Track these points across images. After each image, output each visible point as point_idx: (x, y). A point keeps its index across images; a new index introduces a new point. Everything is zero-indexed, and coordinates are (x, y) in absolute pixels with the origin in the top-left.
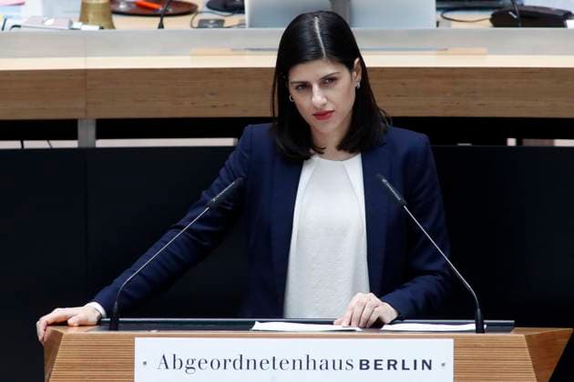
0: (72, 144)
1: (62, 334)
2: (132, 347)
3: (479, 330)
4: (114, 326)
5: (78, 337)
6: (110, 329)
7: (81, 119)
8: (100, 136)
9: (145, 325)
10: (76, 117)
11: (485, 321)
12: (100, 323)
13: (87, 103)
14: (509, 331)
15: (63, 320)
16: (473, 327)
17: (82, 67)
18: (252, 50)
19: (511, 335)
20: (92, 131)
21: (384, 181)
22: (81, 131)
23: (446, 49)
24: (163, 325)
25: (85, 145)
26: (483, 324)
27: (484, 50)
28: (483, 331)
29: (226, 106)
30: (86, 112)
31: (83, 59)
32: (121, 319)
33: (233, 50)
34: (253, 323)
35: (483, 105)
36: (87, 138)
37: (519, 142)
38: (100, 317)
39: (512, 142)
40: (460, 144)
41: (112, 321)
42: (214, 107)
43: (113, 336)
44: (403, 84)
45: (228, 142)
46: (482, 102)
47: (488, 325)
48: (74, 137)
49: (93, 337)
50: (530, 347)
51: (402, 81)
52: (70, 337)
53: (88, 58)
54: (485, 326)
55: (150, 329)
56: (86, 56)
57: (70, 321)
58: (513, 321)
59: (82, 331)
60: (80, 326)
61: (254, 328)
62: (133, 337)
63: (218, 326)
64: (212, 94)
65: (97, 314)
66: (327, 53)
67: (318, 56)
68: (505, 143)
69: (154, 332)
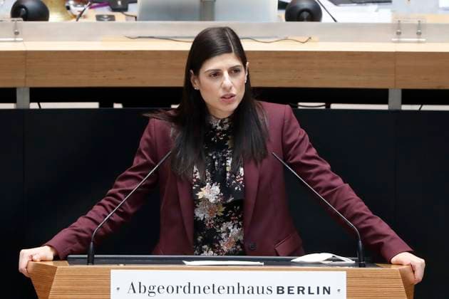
2: (108, 277)
4: (91, 261)
5: (68, 270)
13: (26, 76)
20: (27, 97)
25: (21, 107)
27: (316, 38)
29: (129, 78)
30: (25, 82)
32: (95, 256)
35: (318, 78)
41: (89, 257)
42: (120, 79)
43: (95, 268)
49: (79, 269)
51: (260, 60)
52: (62, 270)
55: (118, 264)
62: (109, 269)
64: (120, 70)
69: (122, 265)
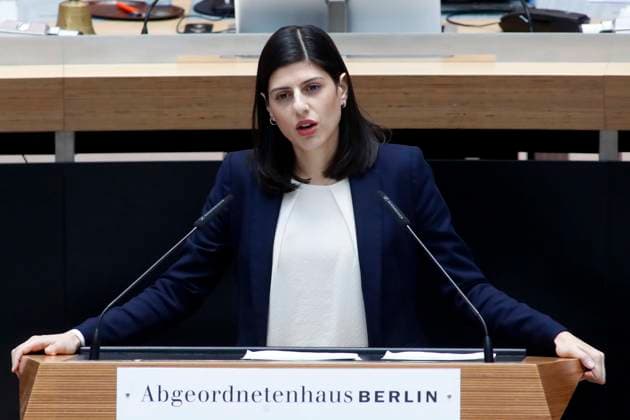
0: (49, 159)
1: (38, 364)
2: (113, 378)
3: (488, 359)
4: (94, 355)
5: (54, 367)
6: (90, 359)
7: (59, 131)
8: (79, 149)
9: (129, 354)
10: (53, 130)
11: (495, 350)
12: (78, 351)
13: (65, 115)
14: (520, 360)
15: (40, 348)
16: (481, 355)
17: (60, 75)
18: (243, 56)
19: (523, 364)
20: (71, 145)
21: (386, 198)
22: (59, 145)
23: (452, 56)
24: (147, 354)
25: (62, 160)
26: (492, 352)
27: (492, 57)
28: (492, 360)
29: (215, 117)
30: (64, 124)
31: (61, 66)
32: (102, 348)
33: (221, 57)
34: (244, 352)
35: (491, 116)
36: (65, 152)
37: (530, 156)
38: (80, 346)
39: (523, 156)
40: (468, 159)
41: (92, 349)
42: (202, 118)
43: (94, 365)
44: (406, 94)
45: (218, 156)
46: (489, 113)
47: (498, 353)
48: (51, 150)
49: (73, 367)
50: (543, 378)
51: (404, 90)
52: (47, 367)
53: (67, 66)
54: (495, 355)
55: (133, 359)
56: (63, 63)
57: (47, 350)
58: (524, 350)
59: (60, 361)
60: (58, 354)
61: (246, 357)
62: (115, 367)
63: (207, 355)
64: (200, 105)
65: (77, 342)
66: (309, 55)
67: (299, 58)
68: (516, 157)
69: (137, 361)
